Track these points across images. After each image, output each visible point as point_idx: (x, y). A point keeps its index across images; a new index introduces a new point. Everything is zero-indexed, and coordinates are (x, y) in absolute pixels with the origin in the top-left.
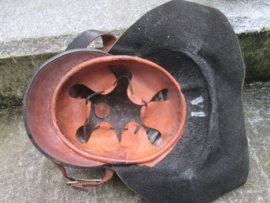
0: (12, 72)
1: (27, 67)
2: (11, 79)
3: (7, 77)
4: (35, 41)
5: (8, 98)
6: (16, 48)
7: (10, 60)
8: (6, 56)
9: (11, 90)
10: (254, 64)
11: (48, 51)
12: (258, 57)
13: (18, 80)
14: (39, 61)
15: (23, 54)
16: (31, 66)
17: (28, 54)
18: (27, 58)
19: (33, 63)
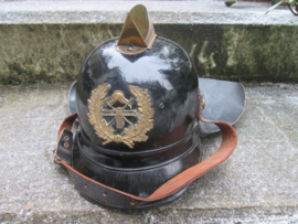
0: (39, 41)
1: (54, 36)
2: (35, 50)
3: (32, 46)
4: (68, 14)
5: (25, 72)
6: (49, 17)
7: (41, 26)
8: (39, 22)
9: (31, 62)
10: (264, 60)
11: (78, 22)
12: (266, 53)
13: (42, 51)
14: (67, 31)
15: (54, 22)
16: (58, 35)
17: (59, 22)
18: (57, 27)
19: (61, 32)
